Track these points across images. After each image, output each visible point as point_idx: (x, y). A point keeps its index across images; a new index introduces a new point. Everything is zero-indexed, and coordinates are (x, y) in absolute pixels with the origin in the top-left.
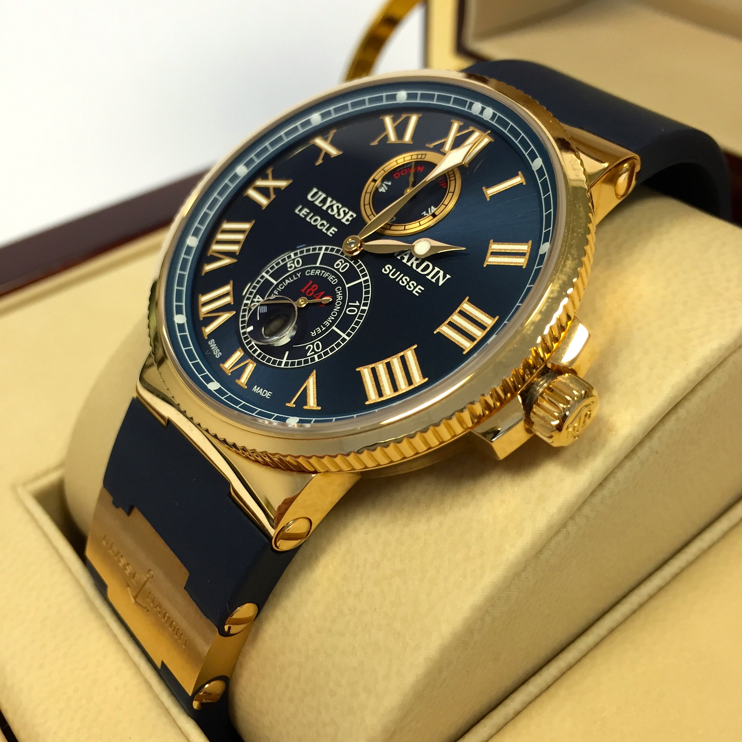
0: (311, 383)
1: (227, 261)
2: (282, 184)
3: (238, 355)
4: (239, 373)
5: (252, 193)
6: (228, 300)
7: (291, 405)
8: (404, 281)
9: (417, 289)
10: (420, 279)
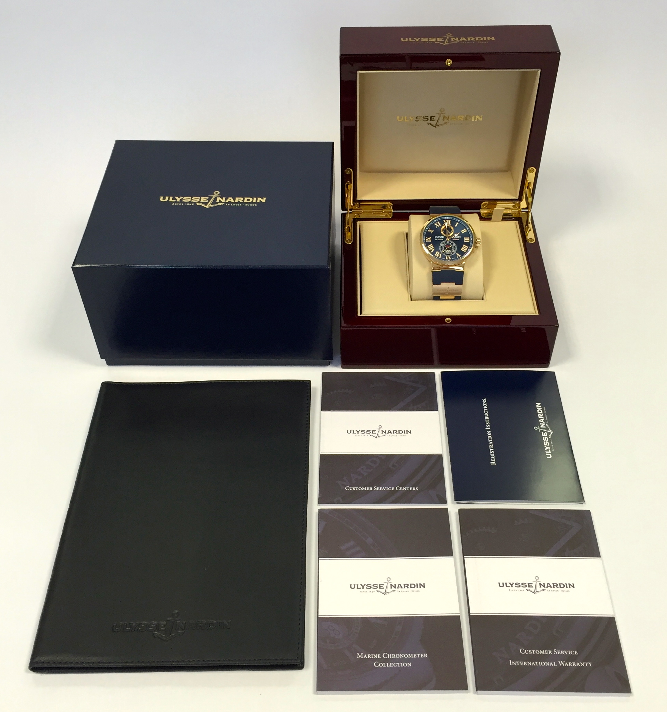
0: (457, 254)
1: (433, 250)
2: (430, 238)
3: (446, 257)
4: (449, 258)
5: (427, 241)
6: (439, 253)
7: (458, 257)
8: (456, 239)
9: (459, 239)
10: (458, 238)
